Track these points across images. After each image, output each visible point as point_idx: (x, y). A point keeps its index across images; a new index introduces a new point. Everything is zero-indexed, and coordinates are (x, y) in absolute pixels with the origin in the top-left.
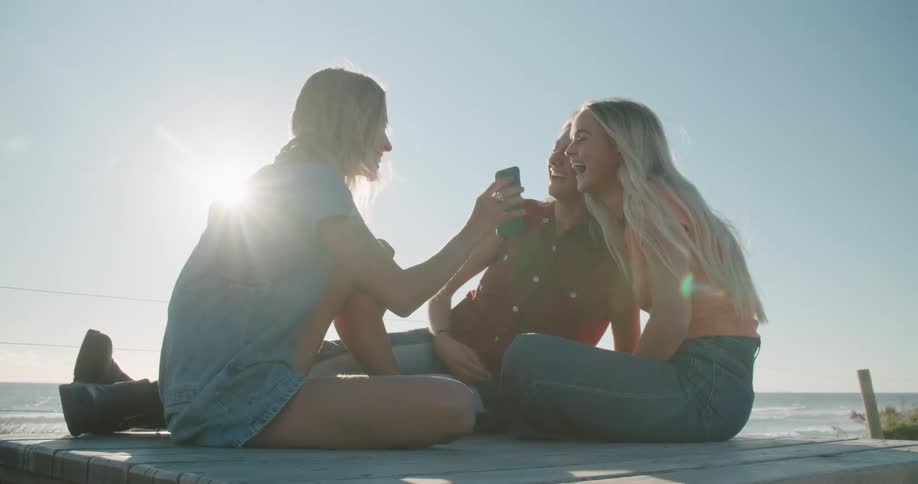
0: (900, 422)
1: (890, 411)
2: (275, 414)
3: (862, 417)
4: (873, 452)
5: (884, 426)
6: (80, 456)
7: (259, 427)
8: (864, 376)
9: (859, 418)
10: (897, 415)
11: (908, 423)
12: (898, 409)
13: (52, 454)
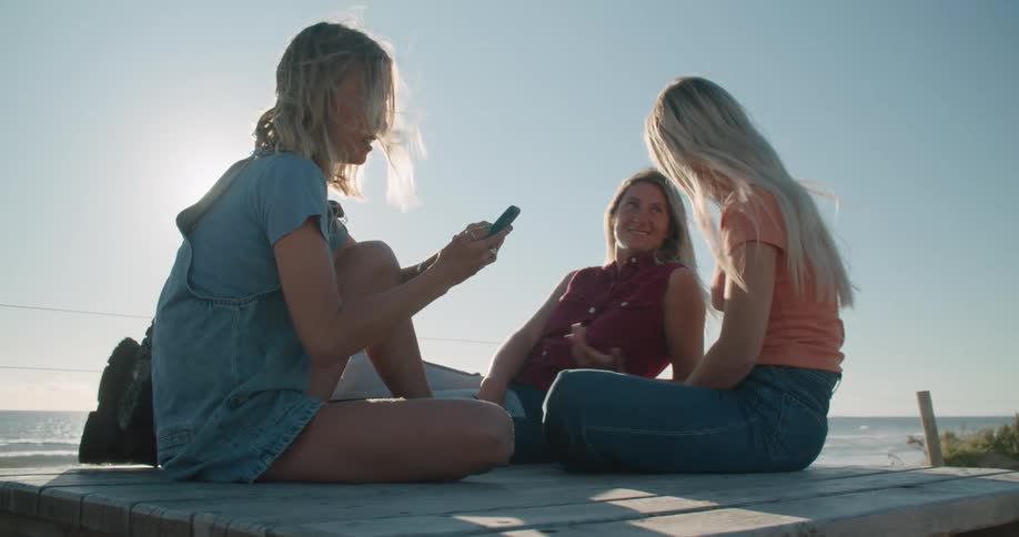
0: (960, 448)
1: (949, 436)
2: (286, 444)
3: (921, 443)
4: (958, 481)
5: (945, 453)
6: (70, 494)
7: (269, 461)
8: (924, 398)
9: (917, 444)
10: (957, 440)
11: (968, 448)
12: (958, 433)
13: (37, 492)
